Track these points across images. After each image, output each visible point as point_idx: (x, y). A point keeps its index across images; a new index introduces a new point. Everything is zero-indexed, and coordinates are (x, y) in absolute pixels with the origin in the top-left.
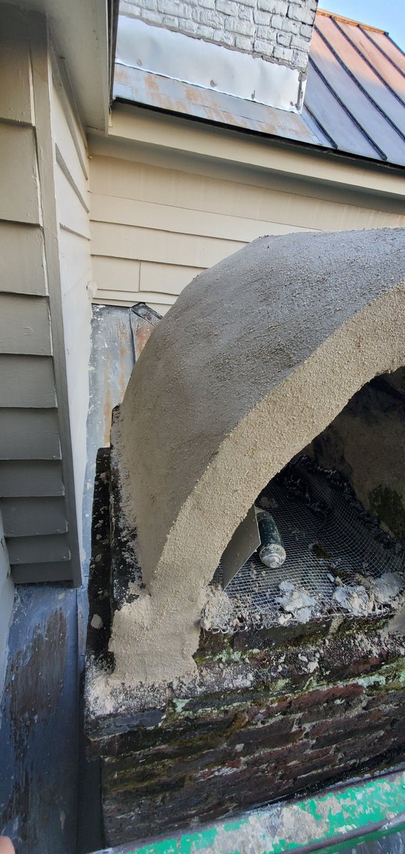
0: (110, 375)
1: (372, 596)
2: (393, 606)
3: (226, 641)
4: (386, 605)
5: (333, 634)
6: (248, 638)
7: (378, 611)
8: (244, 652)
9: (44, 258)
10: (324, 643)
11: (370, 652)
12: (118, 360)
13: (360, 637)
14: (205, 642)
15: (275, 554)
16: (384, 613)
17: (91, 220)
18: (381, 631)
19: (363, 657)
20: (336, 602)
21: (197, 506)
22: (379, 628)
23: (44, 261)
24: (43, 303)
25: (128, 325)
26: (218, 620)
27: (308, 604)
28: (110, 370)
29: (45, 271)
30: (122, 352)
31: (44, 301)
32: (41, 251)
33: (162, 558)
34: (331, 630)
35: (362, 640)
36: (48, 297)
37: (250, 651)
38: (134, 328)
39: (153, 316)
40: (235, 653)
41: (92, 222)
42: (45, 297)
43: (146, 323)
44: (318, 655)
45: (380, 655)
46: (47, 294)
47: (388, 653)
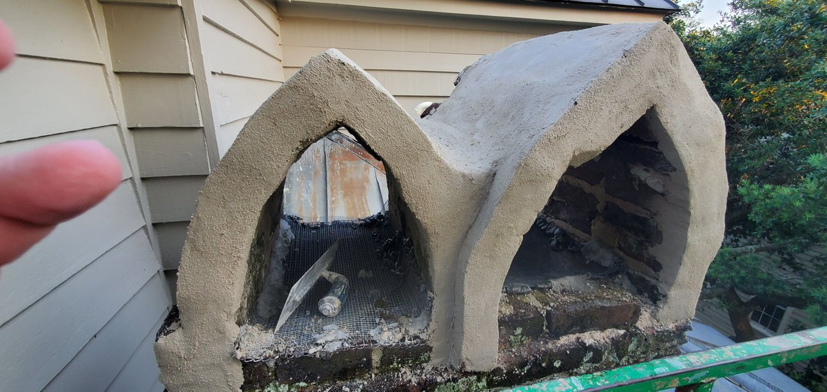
0: (303, 194)
1: (403, 330)
2: (421, 337)
3: (270, 374)
4: (416, 337)
5: (377, 368)
6: (290, 370)
7: (407, 342)
8: (291, 385)
9: (197, 98)
10: (371, 377)
11: (410, 381)
12: (311, 180)
13: (403, 370)
14: (250, 375)
15: (328, 303)
16: (415, 344)
17: (284, 67)
18: (424, 364)
19: (402, 386)
20: (369, 336)
21: (195, 248)
22: (423, 362)
23: (197, 101)
24: (200, 133)
25: (322, 150)
26: (253, 353)
27: (340, 337)
28: (304, 189)
29: (198, 108)
30: (315, 173)
31: (200, 131)
32: (194, 93)
33: (177, 293)
34: (374, 365)
35: (405, 373)
36: (203, 127)
37: (297, 384)
38: (328, 152)
39: (345, 140)
40: (282, 386)
41: (285, 69)
42: (200, 128)
43: (338, 146)
44: (361, 387)
45: (419, 383)
46: (202, 125)
47: (426, 381)
